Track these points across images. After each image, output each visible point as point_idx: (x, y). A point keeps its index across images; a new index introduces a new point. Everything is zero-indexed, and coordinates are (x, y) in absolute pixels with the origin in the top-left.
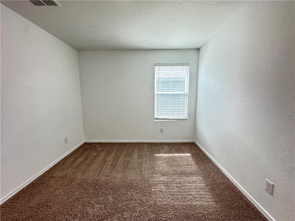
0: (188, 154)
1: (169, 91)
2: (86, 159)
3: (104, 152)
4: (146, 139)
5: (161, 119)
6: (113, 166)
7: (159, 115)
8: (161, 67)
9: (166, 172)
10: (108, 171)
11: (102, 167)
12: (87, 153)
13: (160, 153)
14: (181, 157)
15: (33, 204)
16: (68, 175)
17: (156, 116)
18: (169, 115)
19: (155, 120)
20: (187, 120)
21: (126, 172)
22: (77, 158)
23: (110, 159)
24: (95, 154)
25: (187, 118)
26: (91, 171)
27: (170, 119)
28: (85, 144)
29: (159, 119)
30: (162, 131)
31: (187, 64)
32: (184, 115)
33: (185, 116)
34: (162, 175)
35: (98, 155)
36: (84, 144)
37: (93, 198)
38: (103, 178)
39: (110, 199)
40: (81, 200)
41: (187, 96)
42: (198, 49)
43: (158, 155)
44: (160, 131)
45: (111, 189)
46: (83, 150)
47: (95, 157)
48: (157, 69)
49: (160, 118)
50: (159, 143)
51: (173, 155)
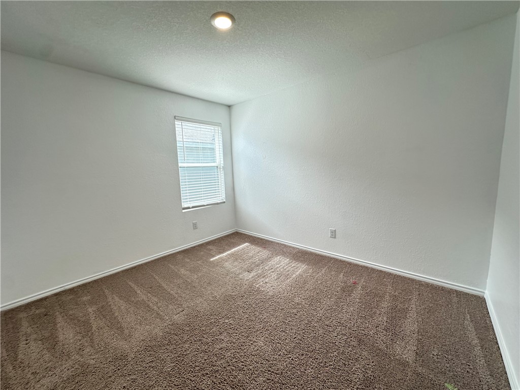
0: (246, 244)
1: (200, 163)
5: (193, 207)
7: (187, 201)
8: (184, 123)
13: (214, 256)
18: (202, 199)
19: (184, 211)
20: (224, 202)
25: (225, 201)
27: (205, 204)
29: (189, 208)
30: (195, 226)
31: (219, 125)
32: (221, 197)
34: (248, 272)
41: (220, 168)
42: (229, 106)
43: (214, 258)
44: (193, 228)
48: (179, 126)
50: (194, 247)
51: (232, 251)
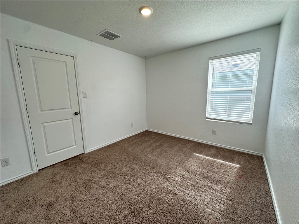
0: (237, 165)
2: (141, 141)
3: (154, 140)
4: (195, 138)
6: (153, 151)
7: (212, 114)
9: (192, 170)
10: (148, 152)
11: (145, 149)
12: (143, 137)
13: (200, 154)
14: (224, 165)
15: (105, 154)
16: (125, 147)
17: (208, 115)
18: (225, 116)
19: (206, 120)
20: (251, 124)
21: (159, 157)
22: (135, 139)
23: (154, 145)
24: (147, 140)
25: (251, 122)
26: (138, 149)
27: (226, 120)
28: (147, 131)
29: (210, 119)
30: (214, 132)
33: (249, 119)
34: (186, 171)
35: (148, 141)
36: (145, 131)
37: (129, 163)
38: (142, 155)
39: (137, 168)
40: (123, 162)
41: (254, 92)
44: (211, 133)
45: (142, 163)
46: (142, 135)
47: (146, 141)
49: (213, 118)
50: (208, 145)
51: (215, 160)
